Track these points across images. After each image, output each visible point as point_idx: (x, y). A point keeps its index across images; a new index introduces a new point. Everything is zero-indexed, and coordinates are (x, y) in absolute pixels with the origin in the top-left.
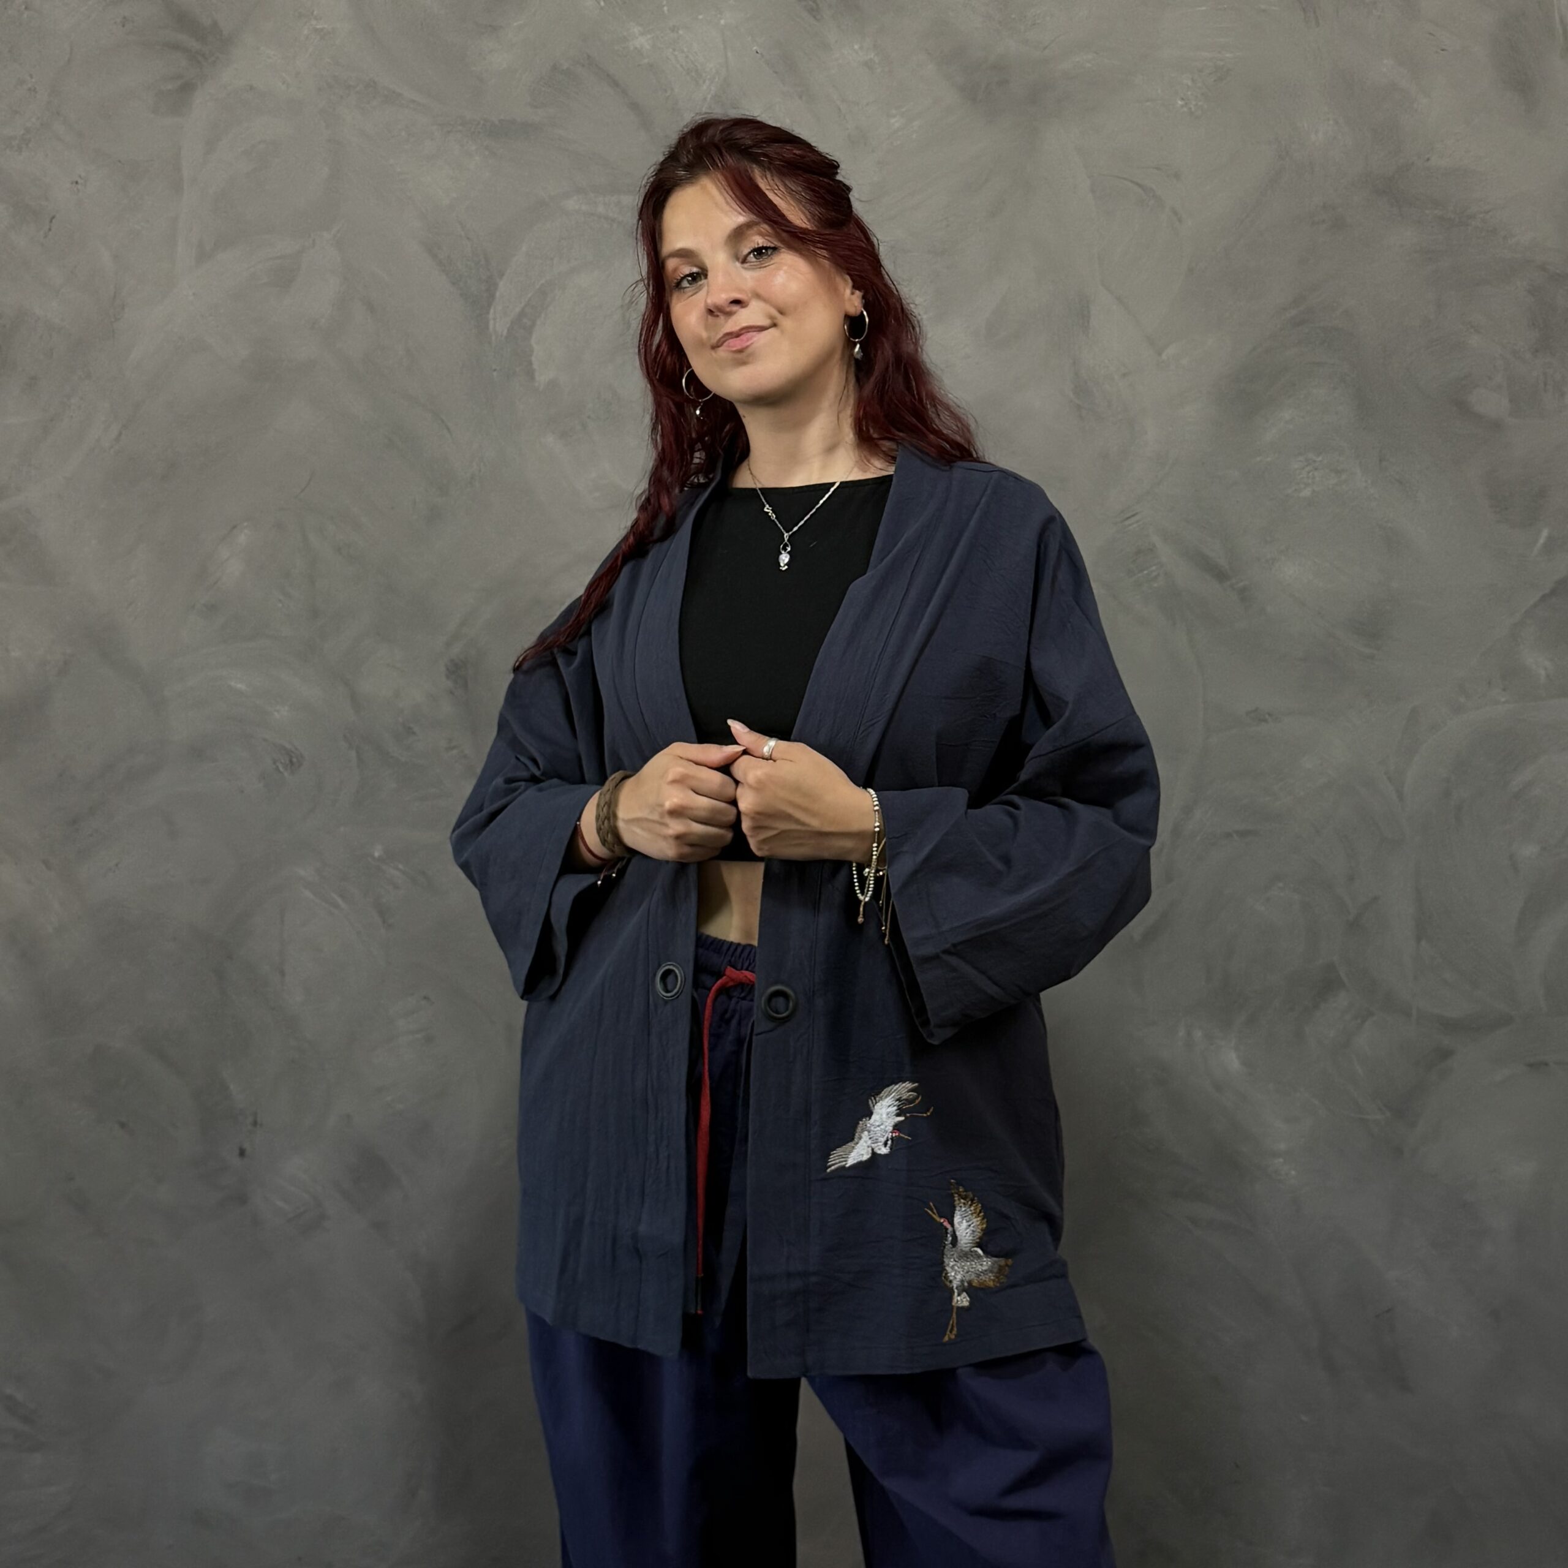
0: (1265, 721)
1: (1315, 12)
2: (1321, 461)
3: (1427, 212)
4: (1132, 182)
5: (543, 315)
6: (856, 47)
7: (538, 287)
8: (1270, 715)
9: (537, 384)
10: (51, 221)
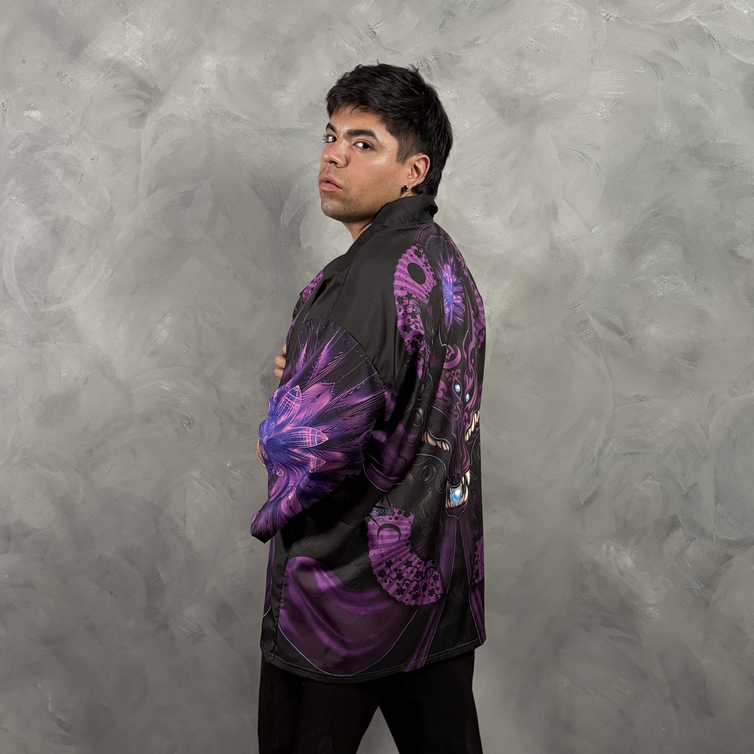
0: (643, 401)
1: (661, 73)
2: (667, 279)
3: (715, 164)
4: (577, 151)
5: (305, 217)
6: (449, 92)
7: (303, 204)
8: (644, 398)
9: (302, 248)
10: (81, 177)
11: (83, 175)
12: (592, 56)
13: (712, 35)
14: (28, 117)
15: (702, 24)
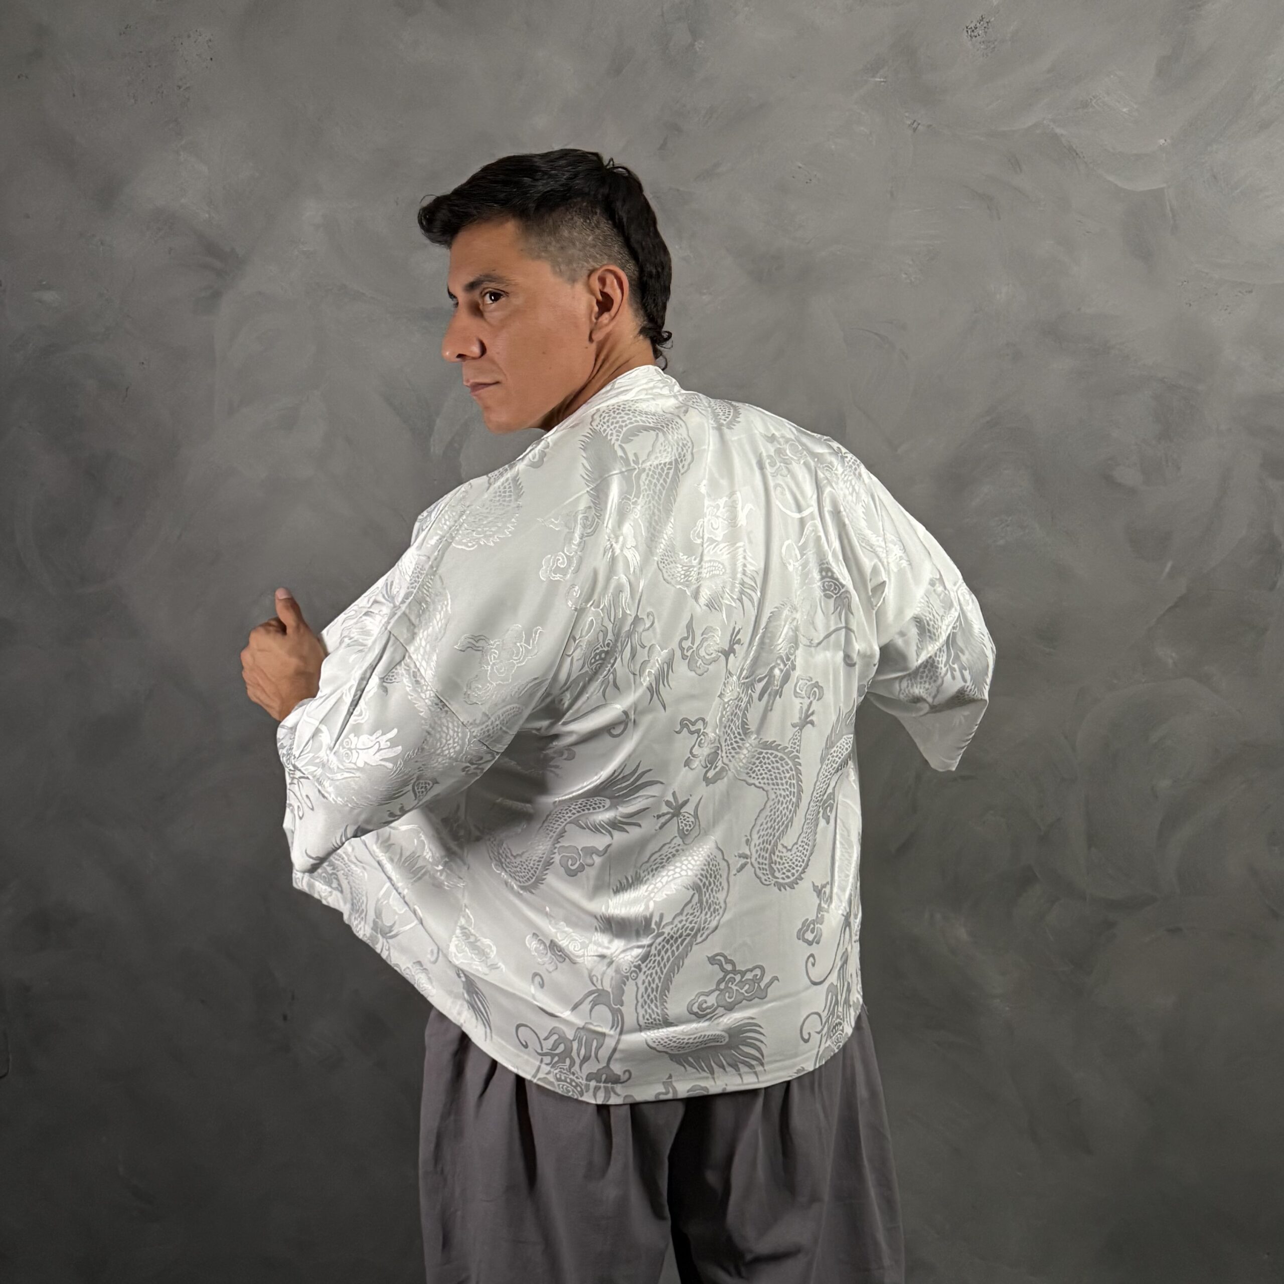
11: (127, 389)
12: (892, 187)
13: (1074, 147)
14: (40, 301)
15: (1059, 131)
